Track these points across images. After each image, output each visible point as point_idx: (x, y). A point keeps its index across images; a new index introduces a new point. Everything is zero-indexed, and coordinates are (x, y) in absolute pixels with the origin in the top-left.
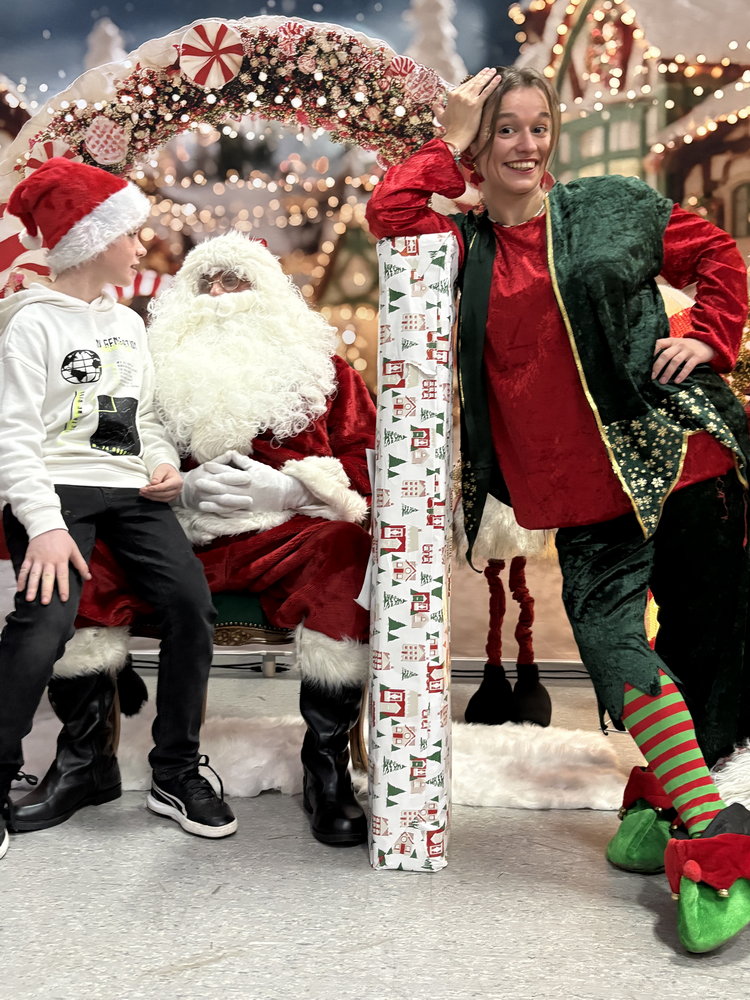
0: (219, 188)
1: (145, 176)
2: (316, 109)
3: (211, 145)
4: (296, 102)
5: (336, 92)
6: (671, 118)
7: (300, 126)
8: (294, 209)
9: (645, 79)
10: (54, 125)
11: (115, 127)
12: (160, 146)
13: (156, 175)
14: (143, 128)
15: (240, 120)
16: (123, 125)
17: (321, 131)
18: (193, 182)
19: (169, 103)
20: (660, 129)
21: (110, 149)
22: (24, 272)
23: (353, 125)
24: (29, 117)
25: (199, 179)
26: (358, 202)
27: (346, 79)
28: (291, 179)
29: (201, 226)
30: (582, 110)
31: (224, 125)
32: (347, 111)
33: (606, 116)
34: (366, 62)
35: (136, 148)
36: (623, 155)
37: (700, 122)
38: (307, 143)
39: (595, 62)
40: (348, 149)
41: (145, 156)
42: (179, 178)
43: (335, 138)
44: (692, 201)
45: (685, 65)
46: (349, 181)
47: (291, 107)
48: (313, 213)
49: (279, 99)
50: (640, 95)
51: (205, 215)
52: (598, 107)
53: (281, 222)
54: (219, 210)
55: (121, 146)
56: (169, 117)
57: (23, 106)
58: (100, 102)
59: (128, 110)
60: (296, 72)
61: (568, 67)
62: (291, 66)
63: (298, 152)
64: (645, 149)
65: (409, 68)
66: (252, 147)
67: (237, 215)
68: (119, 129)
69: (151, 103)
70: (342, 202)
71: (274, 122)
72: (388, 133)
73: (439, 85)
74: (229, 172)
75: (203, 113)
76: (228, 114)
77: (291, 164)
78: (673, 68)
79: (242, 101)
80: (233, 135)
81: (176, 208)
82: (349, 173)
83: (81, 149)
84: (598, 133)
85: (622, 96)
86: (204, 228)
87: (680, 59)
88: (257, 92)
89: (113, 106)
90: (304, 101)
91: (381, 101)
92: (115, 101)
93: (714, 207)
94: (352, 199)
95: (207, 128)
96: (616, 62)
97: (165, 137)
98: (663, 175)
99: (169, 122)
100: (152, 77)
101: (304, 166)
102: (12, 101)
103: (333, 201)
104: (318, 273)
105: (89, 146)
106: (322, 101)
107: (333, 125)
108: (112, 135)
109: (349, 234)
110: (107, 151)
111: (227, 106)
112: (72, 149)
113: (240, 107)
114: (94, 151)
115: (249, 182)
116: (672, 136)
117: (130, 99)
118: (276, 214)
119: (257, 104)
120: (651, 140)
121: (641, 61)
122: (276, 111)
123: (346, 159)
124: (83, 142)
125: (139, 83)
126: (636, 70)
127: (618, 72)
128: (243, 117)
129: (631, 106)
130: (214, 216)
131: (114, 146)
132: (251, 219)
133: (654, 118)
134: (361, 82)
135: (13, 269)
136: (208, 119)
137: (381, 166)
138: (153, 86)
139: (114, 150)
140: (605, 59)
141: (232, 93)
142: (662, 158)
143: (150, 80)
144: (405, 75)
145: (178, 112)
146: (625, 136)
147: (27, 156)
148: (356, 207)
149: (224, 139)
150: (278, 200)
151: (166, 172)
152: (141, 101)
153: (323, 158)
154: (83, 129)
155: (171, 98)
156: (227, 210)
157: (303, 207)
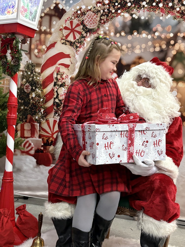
0: (130, 37)
1: (104, 33)
2: (168, 7)
3: (128, 21)
4: (161, 5)
5: (176, 1)
7: (161, 14)
8: (157, 45)
10: (74, 15)
11: (94, 15)
12: (109, 22)
13: (108, 32)
14: (104, 15)
15: (139, 12)
16: (97, 14)
17: (169, 16)
18: (121, 35)
19: (114, 6)
21: (92, 23)
22: (61, 66)
23: (182, 13)
24: (66, 12)
25: (123, 34)
26: (182, 42)
28: (157, 34)
31: (133, 14)
32: (180, 8)
35: (101, 23)
38: (164, 20)
40: (179, 22)
41: (104, 26)
42: (115, 34)
43: (175, 18)
46: (179, 34)
47: (158, 7)
48: (164, 47)
49: (154, 4)
51: (124, 47)
53: (152, 50)
54: (129, 45)
55: (96, 22)
56: (113, 11)
57: (64, 8)
58: (90, 6)
59: (99, 9)
63: (160, 24)
66: (143, 22)
67: (136, 47)
68: (96, 15)
69: (108, 6)
70: (175, 42)
71: (152, 12)
74: (134, 31)
75: (126, 9)
76: (135, 10)
77: (157, 28)
79: (141, 5)
80: (136, 17)
82: (179, 31)
83: (82, 23)
88: (146, 1)
89: (95, 7)
90: (164, 5)
92: (95, 6)
94: (180, 41)
95: (127, 15)
97: (112, 18)
99: (114, 13)
101: (162, 29)
102: (61, 7)
103: (172, 42)
105: (85, 22)
106: (170, 4)
107: (174, 14)
108: (93, 18)
109: (178, 55)
110: (91, 24)
111: (135, 7)
112: (79, 23)
113: (140, 7)
114: (87, 24)
115: (141, 35)
117: (100, 5)
118: (150, 47)
119: (146, 6)
122: (153, 9)
123: (179, 26)
124: (83, 20)
130: (127, 48)
131: (94, 22)
132: (141, 49)
135: (57, 65)
136: (128, 12)
139: (93, 23)
141: (137, 2)
145: (117, 9)
147: (64, 26)
148: (181, 44)
149: (133, 19)
150: (151, 42)
151: (111, 31)
152: (104, 6)
153: (169, 26)
154: (83, 16)
155: (115, 4)
156: (132, 45)
157: (161, 44)
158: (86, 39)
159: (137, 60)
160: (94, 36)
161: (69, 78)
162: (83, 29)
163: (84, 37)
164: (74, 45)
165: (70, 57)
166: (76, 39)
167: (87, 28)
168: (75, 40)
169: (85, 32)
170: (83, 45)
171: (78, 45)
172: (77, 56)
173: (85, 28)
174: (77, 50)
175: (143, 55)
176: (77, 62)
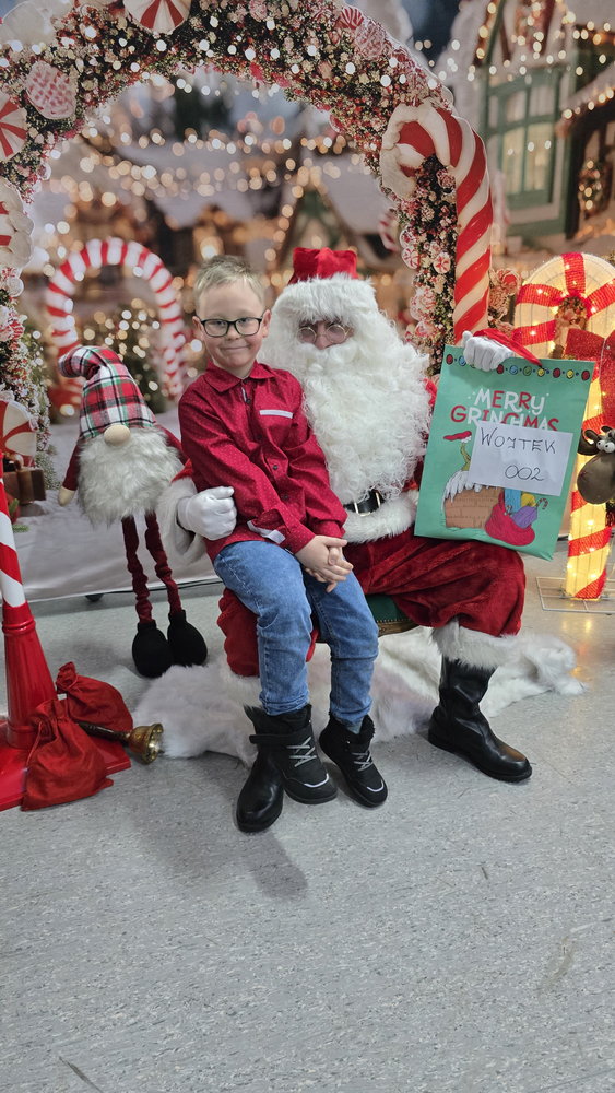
0: (178, 149)
1: (99, 133)
2: (270, 62)
3: (166, 100)
4: (250, 54)
5: (289, 44)
6: (581, 84)
7: (254, 81)
8: (254, 172)
9: (562, 45)
11: (58, 75)
12: (111, 100)
13: (111, 133)
14: (90, 78)
15: (194, 73)
16: (68, 73)
17: (276, 88)
18: (151, 142)
19: (116, 49)
20: (570, 96)
21: (56, 101)
23: (307, 82)
25: (157, 138)
26: (314, 165)
27: (299, 30)
28: (250, 140)
29: (163, 190)
30: (510, 73)
31: (178, 77)
32: (301, 67)
33: (529, 80)
34: (316, 11)
35: (85, 101)
36: (540, 120)
37: (602, 90)
38: (263, 101)
39: (522, 24)
40: (302, 108)
41: (96, 111)
42: (136, 135)
43: (290, 96)
44: (590, 164)
45: (593, 32)
46: (304, 142)
47: (244, 58)
48: (272, 177)
49: (232, 50)
50: (557, 61)
51: (167, 178)
52: (523, 71)
53: (242, 185)
54: (181, 173)
55: (69, 97)
56: (117, 65)
58: (37, 44)
59: (71, 55)
60: (248, 18)
61: (500, 29)
62: (243, 12)
63: (256, 111)
64: (558, 114)
65: (358, 21)
66: (208, 103)
67: (198, 178)
68: (64, 77)
69: (96, 47)
70: (299, 165)
71: (229, 75)
72: (339, 91)
73: (386, 41)
74: (188, 131)
75: (154, 62)
76: (180, 63)
77: (248, 123)
78: (585, 35)
79: (194, 50)
80: (188, 90)
81: (136, 169)
82: (305, 134)
83: (23, 100)
84: (521, 98)
85: (541, 62)
86: (167, 193)
87: (591, 26)
88: (209, 39)
89: (53, 49)
90: (258, 53)
91: (331, 56)
92: (55, 44)
93: (605, 171)
94: (308, 161)
95: (159, 80)
96: (540, 25)
97: (115, 88)
98: (569, 139)
99: (118, 72)
100: (93, 16)
101: (262, 126)
103: (290, 164)
104: (280, 237)
105: (31, 97)
106: (275, 54)
107: (287, 82)
108: (57, 85)
109: (307, 199)
110: (53, 104)
111: (179, 55)
112: (12, 101)
113: (193, 56)
114: (38, 103)
115: (208, 143)
116: (579, 103)
117: (72, 42)
118: (237, 178)
119: (210, 54)
120: (563, 105)
121: (559, 26)
122: (230, 64)
123: (302, 119)
124: (24, 92)
125: (79, 22)
126: (556, 34)
127: (540, 36)
128: (196, 68)
129: (549, 71)
130: (176, 179)
131: (61, 98)
132: (213, 182)
133: (567, 83)
134: (312, 33)
136: (161, 70)
137: (334, 127)
138: (96, 27)
139: (60, 102)
140: (530, 21)
141: (183, 38)
142: (570, 123)
143: (92, 19)
144: (354, 28)
145: (127, 59)
146: (542, 102)
148: (312, 170)
149: (179, 93)
150: (239, 162)
151: (121, 129)
152: (84, 45)
153: (279, 117)
154: (22, 77)
155: (117, 43)
156: (188, 173)
157: (264, 168)
158: (47, 153)
159: (208, 216)
160: (71, 144)
161: (17, 277)
162: (29, 121)
163: (39, 147)
164: (10, 172)
165: (6, 212)
166: (11, 152)
167: (41, 118)
168: (10, 157)
169: (40, 132)
170: (42, 174)
171: (26, 173)
172: (27, 208)
173: (36, 118)
174: (25, 187)
175: (222, 201)
176: (31, 226)
